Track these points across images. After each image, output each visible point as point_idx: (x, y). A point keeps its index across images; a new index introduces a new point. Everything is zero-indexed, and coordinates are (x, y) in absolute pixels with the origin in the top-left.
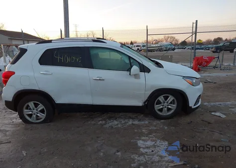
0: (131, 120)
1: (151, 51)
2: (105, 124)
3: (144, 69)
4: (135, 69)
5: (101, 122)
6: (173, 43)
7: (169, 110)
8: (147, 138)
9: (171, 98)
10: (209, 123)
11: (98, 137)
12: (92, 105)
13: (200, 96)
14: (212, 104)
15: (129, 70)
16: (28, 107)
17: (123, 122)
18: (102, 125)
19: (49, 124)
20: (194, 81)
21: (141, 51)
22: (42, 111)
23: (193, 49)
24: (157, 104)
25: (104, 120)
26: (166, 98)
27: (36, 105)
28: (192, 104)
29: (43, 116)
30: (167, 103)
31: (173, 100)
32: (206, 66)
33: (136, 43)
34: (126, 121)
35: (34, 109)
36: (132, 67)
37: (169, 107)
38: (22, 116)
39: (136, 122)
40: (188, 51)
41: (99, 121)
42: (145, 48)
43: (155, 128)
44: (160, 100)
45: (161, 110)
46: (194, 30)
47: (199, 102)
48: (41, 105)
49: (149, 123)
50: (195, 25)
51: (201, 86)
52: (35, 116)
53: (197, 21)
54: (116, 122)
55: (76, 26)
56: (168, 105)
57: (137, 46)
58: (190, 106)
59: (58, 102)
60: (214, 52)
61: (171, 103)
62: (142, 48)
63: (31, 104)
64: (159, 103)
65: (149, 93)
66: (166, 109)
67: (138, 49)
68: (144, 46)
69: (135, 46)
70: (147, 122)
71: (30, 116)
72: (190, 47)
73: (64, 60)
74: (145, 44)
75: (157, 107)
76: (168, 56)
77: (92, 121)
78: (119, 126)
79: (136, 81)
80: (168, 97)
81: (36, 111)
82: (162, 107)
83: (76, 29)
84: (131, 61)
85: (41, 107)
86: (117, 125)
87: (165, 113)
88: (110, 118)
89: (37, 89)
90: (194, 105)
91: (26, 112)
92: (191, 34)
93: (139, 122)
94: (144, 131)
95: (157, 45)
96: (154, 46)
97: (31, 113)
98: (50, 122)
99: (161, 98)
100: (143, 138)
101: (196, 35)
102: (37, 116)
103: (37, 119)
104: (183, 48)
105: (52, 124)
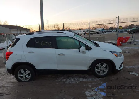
0: (81, 78)
1: (92, 34)
2: (65, 81)
3: (88, 48)
4: (83, 48)
5: (63, 80)
6: (105, 28)
7: (104, 72)
8: (91, 90)
9: (105, 65)
10: (129, 79)
11: (62, 90)
12: (58, 70)
13: (122, 63)
14: (130, 67)
15: (79, 48)
16: (20, 72)
17: (76, 80)
18: (64, 82)
19: (33, 82)
20: (118, 54)
21: (86, 34)
22: (29, 74)
23: (117, 31)
24: (96, 69)
25: (65, 78)
26: (102, 65)
27: (25, 71)
28: (117, 68)
29: (29, 77)
30: (103, 67)
31: (106, 66)
32: (125, 42)
33: (83, 29)
34: (78, 79)
35: (24, 73)
36: (80, 47)
37: (104, 70)
38: (17, 78)
39: (84, 80)
40: (114, 33)
41: (62, 79)
42: (88, 32)
43: (96, 83)
44: (98, 66)
45: (99, 72)
46: (117, 21)
47: (122, 66)
48: (28, 71)
49: (92, 80)
50: (117, 18)
51: (123, 56)
52: (24, 77)
53: (118, 16)
54: (72, 80)
55: (48, 21)
56: (103, 69)
57: (83, 31)
58: (116, 69)
59: (38, 69)
60: (129, 33)
61: (105, 68)
62: (87, 32)
63: (22, 71)
64: (98, 68)
65: (92, 62)
66: (102, 71)
67: (84, 33)
68: (87, 31)
69: (82, 31)
70: (91, 80)
71: (22, 77)
72: (115, 31)
73: (41, 44)
74: (88, 30)
75: (97, 70)
76: (102, 37)
77: (58, 79)
78: (74, 82)
79: (84, 55)
80: (103, 64)
81: (25, 74)
82: (99, 70)
83: (48, 22)
84: (80, 43)
85: (28, 72)
86: (73, 81)
87: (102, 74)
88: (69, 77)
89: (26, 61)
90: (119, 69)
91: (19, 75)
92: (115, 24)
93: (86, 80)
94: (89, 85)
95: (95, 30)
96: (94, 30)
97: (22, 75)
98: (33, 81)
99: (99, 65)
100: (89, 90)
101: (118, 24)
102: (26, 77)
103: (26, 79)
104: (110, 31)
105: (34, 82)
